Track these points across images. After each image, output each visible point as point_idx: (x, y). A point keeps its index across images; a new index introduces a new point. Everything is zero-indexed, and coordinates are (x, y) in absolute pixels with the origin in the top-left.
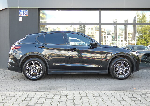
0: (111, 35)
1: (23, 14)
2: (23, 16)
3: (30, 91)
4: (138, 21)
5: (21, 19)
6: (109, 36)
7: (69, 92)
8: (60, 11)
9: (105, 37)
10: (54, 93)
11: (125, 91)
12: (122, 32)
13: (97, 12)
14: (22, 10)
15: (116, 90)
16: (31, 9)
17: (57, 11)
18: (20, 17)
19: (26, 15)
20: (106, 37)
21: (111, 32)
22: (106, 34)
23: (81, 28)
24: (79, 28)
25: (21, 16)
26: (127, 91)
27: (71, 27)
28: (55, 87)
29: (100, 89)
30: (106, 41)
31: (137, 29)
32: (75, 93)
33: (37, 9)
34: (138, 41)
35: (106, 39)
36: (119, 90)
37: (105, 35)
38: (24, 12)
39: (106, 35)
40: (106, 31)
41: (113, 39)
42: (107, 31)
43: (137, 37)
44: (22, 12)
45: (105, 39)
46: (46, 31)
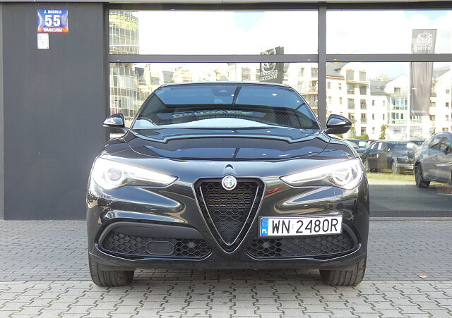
0: (388, 96)
1: (50, 24)
2: (50, 30)
3: (73, 279)
5: (43, 42)
6: (379, 99)
9: (363, 104)
14: (49, 12)
18: (39, 35)
19: (61, 26)
20: (369, 103)
21: (388, 84)
22: (368, 91)
23: (266, 69)
24: (261, 71)
25: (43, 32)
30: (369, 117)
33: (101, 8)
35: (369, 112)
37: (363, 97)
38: (55, 16)
39: (368, 98)
40: (367, 82)
41: (396, 111)
42: (372, 81)
44: (47, 16)
45: (364, 111)
46: (136, 80)
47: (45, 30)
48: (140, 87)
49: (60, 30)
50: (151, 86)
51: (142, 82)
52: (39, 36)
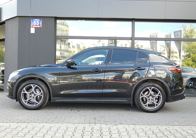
1: (35, 24)
3: (37, 122)
4: (184, 37)
5: (33, 31)
7: (87, 126)
8: (83, 21)
10: (68, 126)
11: (160, 126)
12: (164, 50)
13: (130, 23)
14: (35, 20)
15: (148, 124)
16: (46, 19)
17: (79, 21)
19: (39, 25)
23: (111, 44)
24: (109, 44)
25: (33, 27)
26: (163, 126)
27: (99, 43)
28: (71, 118)
29: (128, 123)
31: (183, 46)
32: (95, 126)
33: (54, 19)
34: (184, 62)
36: (153, 124)
38: (37, 21)
43: (183, 56)
44: (34, 21)
46: (67, 46)
47: (34, 26)
48: (69, 49)
49: (39, 26)
50: (72, 49)
51: (69, 47)
52: (31, 28)
